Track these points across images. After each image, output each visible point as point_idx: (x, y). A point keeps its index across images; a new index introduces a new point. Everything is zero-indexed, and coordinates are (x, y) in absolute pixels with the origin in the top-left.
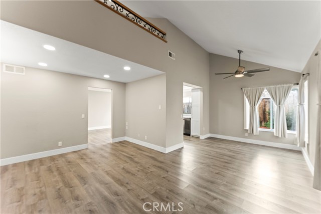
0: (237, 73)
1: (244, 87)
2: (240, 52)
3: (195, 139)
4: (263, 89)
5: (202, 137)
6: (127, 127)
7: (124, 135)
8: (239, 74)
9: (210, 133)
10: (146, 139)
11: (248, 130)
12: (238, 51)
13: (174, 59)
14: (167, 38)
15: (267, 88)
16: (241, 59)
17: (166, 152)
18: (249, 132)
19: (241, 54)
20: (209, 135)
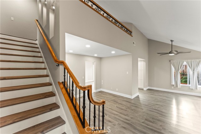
0: (170, 53)
1: (171, 60)
2: (172, 41)
3: (141, 90)
4: (184, 61)
5: (145, 89)
6: (102, 83)
7: (101, 88)
8: (172, 54)
9: (149, 86)
10: (117, 90)
11: (174, 85)
12: (171, 40)
13: (135, 45)
14: (133, 34)
15: (186, 62)
16: (173, 44)
17: (132, 98)
18: (175, 86)
19: (173, 42)
20: (148, 88)
